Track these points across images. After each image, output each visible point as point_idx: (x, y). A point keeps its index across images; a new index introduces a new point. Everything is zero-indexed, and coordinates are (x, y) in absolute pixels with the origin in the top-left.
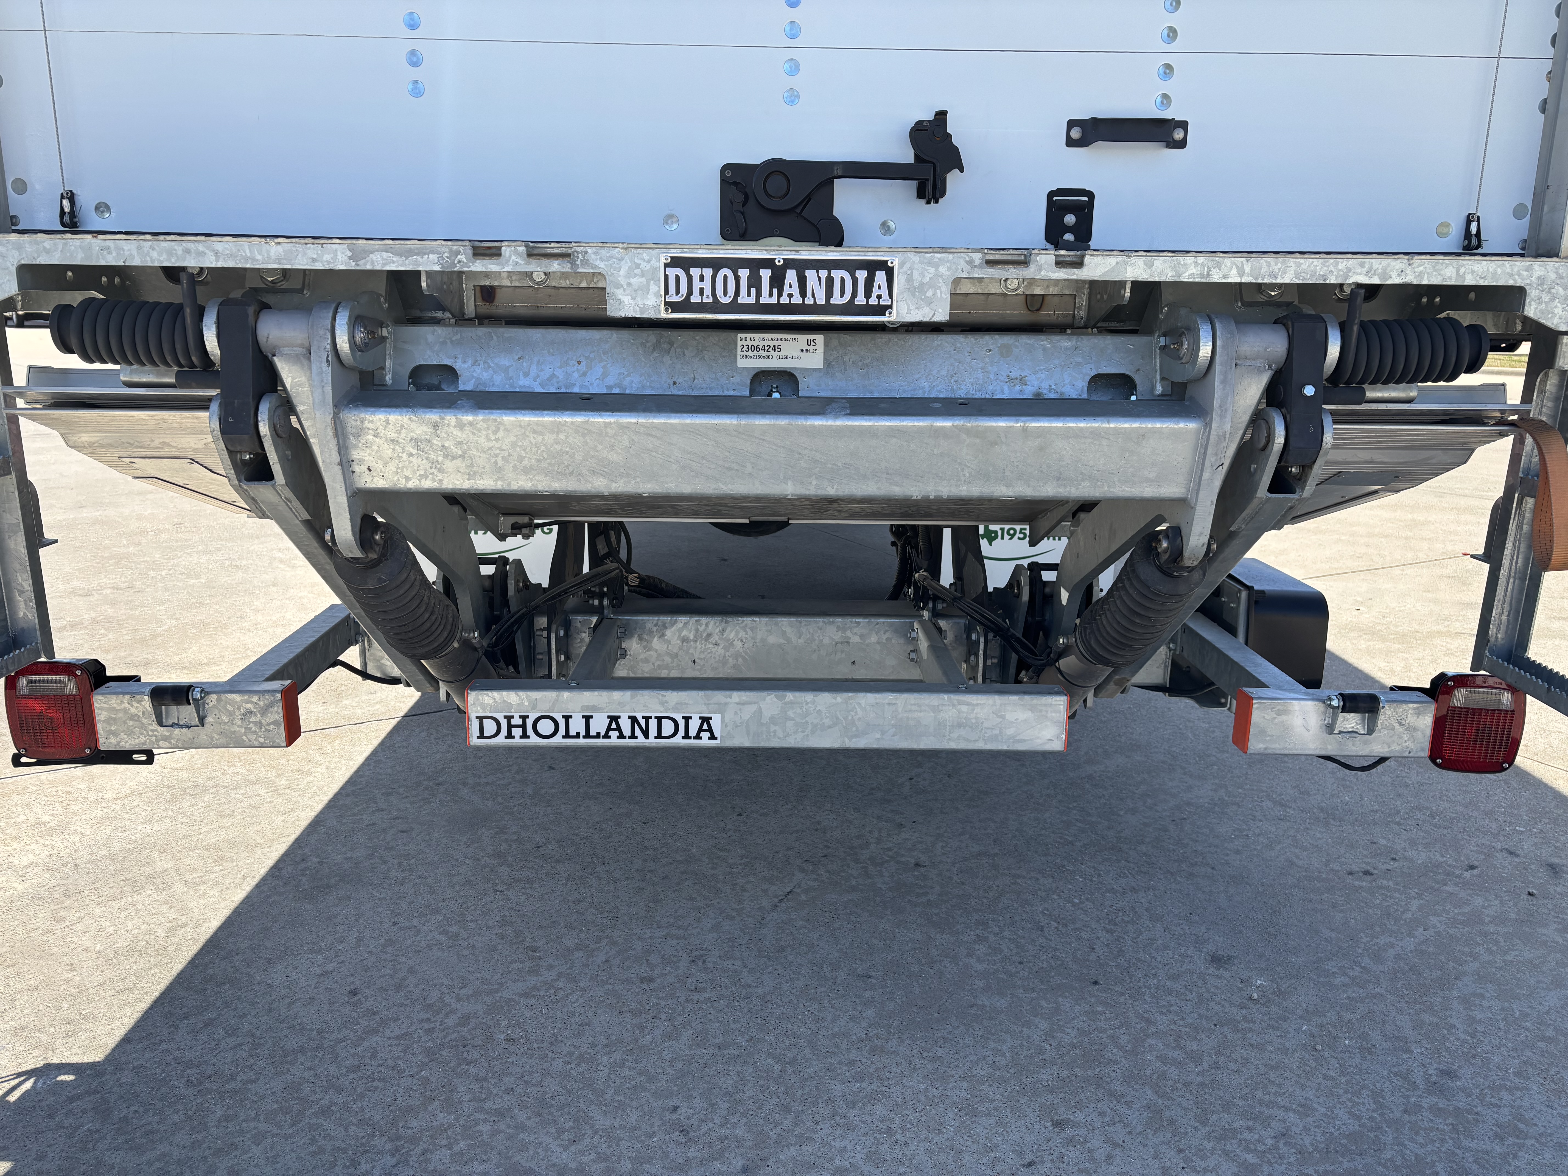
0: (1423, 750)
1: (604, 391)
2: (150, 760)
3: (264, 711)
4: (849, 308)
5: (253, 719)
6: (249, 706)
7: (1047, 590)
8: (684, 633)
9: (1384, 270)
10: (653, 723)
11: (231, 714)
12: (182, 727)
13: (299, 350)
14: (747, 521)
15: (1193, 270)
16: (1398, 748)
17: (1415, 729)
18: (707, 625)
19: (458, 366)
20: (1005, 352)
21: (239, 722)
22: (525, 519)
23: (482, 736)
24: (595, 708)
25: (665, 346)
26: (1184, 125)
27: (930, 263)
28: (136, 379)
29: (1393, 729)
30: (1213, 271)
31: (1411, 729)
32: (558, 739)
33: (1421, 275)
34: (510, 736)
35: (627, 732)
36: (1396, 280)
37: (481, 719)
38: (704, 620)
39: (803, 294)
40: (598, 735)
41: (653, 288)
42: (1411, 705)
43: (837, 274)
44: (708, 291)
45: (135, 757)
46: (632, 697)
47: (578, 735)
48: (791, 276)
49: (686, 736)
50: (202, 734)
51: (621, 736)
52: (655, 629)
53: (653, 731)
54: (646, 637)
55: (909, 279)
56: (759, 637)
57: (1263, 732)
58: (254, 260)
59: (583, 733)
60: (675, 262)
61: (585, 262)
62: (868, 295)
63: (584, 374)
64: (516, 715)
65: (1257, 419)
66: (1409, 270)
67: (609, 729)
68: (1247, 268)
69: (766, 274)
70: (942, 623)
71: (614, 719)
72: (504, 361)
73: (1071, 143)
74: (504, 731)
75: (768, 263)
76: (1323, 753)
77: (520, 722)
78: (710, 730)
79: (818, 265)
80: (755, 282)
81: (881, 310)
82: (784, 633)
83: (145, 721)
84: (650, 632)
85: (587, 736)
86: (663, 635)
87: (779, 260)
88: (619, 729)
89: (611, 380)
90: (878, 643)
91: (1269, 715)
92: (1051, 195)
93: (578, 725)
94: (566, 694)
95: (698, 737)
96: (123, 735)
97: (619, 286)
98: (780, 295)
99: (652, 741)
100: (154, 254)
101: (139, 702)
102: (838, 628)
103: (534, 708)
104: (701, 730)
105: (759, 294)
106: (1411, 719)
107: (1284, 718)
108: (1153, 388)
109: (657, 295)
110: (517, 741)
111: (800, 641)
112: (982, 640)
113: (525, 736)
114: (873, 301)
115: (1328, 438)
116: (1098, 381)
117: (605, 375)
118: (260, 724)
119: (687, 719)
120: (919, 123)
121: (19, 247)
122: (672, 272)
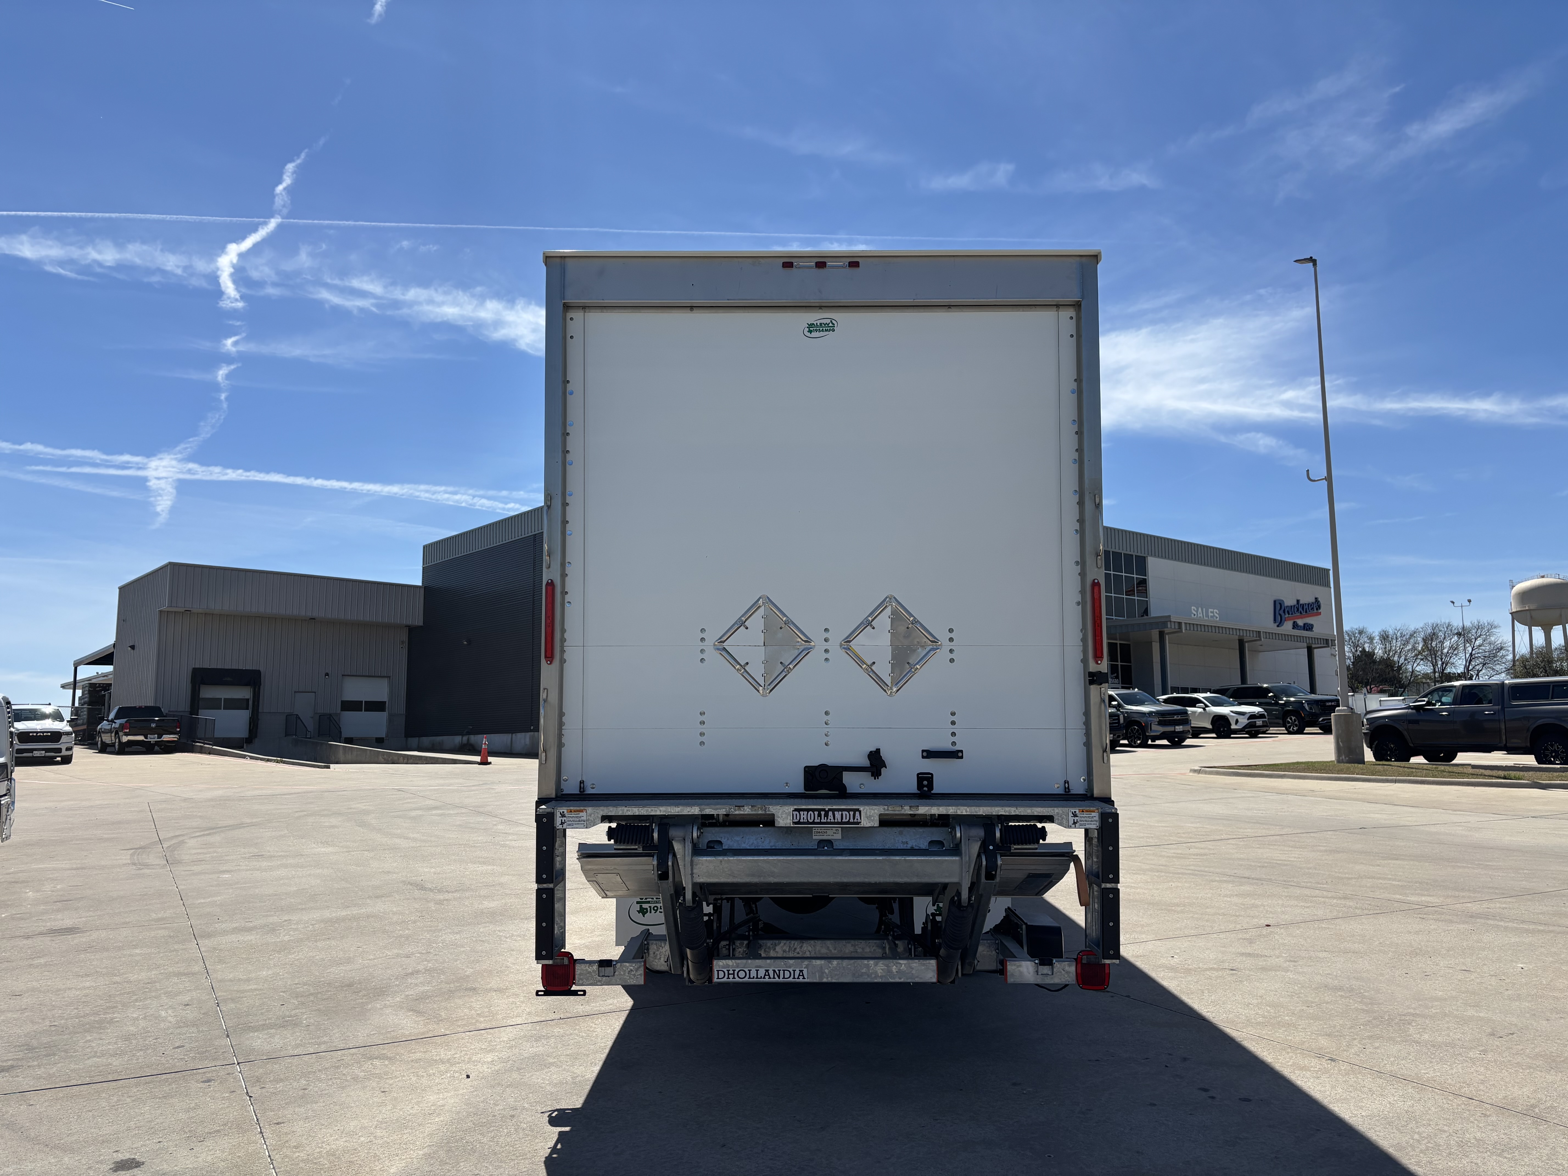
0: (1073, 981)
1: (769, 848)
2: (584, 994)
3: (637, 970)
4: (848, 823)
5: (632, 973)
6: (632, 968)
7: (939, 925)
8: (784, 948)
9: (1009, 811)
10: (782, 972)
11: (624, 971)
12: (606, 976)
13: (681, 839)
14: (811, 896)
15: (951, 811)
16: (1064, 980)
17: (1070, 972)
18: (794, 944)
19: (723, 841)
20: (901, 833)
21: (627, 974)
22: (719, 896)
23: (718, 978)
24: (760, 967)
25: (789, 832)
26: (962, 751)
27: (872, 809)
28: (619, 847)
29: (1061, 972)
30: (958, 811)
31: (1068, 972)
32: (746, 979)
33: (1020, 812)
34: (728, 978)
35: (772, 976)
36: (1013, 814)
37: (718, 971)
38: (793, 942)
39: (834, 819)
40: (761, 978)
41: (789, 818)
42: (1066, 963)
43: (844, 813)
44: (805, 818)
45: (579, 993)
46: (774, 962)
47: (754, 978)
48: (830, 813)
49: (794, 978)
50: (613, 979)
51: (770, 978)
52: (771, 946)
53: (782, 976)
54: (767, 950)
55: (866, 814)
56: (817, 949)
57: (1012, 975)
58: (671, 812)
59: (755, 977)
60: (796, 810)
61: (769, 811)
62: (854, 819)
63: (763, 842)
64: (731, 970)
65: (979, 855)
66: (1017, 811)
67: (765, 975)
68: (968, 810)
69: (823, 813)
70: (897, 942)
71: (767, 971)
72: (737, 838)
73: (923, 757)
74: (726, 976)
75: (824, 810)
76: (1036, 983)
77: (732, 972)
78: (803, 975)
79: (838, 810)
80: (819, 815)
81: (858, 823)
82: (828, 947)
83: (593, 974)
84: (769, 948)
85: (757, 978)
86: (775, 949)
87: (827, 808)
88: (769, 975)
89: (772, 844)
90: (870, 952)
91: (1013, 967)
92: (918, 774)
93: (753, 974)
94: (750, 961)
95: (798, 978)
96: (585, 980)
97: (779, 817)
98: (827, 819)
99: (781, 980)
100: (642, 811)
101: (592, 966)
102: (852, 945)
103: (738, 967)
104: (799, 975)
105: (821, 819)
106: (1067, 968)
107: (1020, 968)
108: (950, 846)
109: (790, 820)
110: (731, 980)
111: (836, 951)
112: (913, 947)
113: (734, 978)
114: (855, 820)
115: (999, 862)
116: (932, 843)
117: (770, 842)
118: (634, 975)
119: (794, 971)
120: (871, 752)
121: (603, 810)
122: (795, 813)
